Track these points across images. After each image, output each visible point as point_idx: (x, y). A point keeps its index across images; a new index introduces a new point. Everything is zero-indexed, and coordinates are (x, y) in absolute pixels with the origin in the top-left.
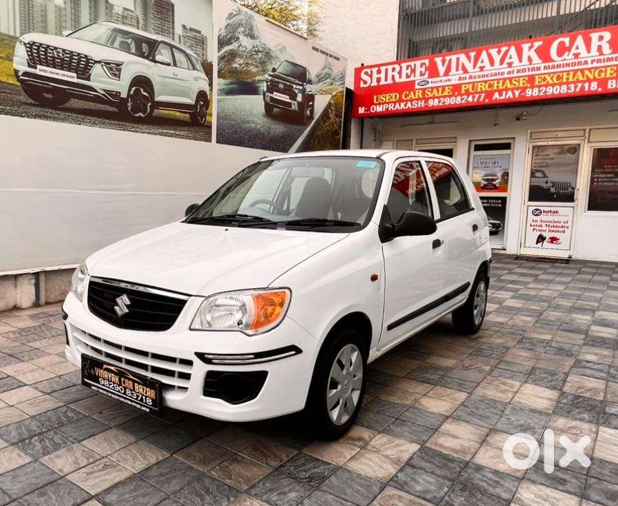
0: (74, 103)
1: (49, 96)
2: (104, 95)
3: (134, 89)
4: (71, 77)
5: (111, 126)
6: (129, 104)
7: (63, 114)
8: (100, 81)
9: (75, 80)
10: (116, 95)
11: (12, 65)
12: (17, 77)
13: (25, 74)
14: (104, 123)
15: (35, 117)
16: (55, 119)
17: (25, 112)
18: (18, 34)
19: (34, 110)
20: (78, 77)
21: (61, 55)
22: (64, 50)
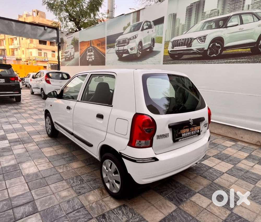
0: (185, 57)
1: (177, 56)
2: (197, 51)
3: (211, 44)
4: (185, 48)
5: (198, 63)
6: (208, 52)
7: (180, 61)
8: (196, 46)
9: (186, 48)
10: (202, 49)
11: (167, 50)
12: (169, 52)
13: (171, 51)
14: (195, 62)
15: (172, 64)
16: (178, 63)
17: (169, 63)
18: (170, 40)
19: (172, 62)
20: (187, 47)
21: (182, 41)
22: (183, 39)
